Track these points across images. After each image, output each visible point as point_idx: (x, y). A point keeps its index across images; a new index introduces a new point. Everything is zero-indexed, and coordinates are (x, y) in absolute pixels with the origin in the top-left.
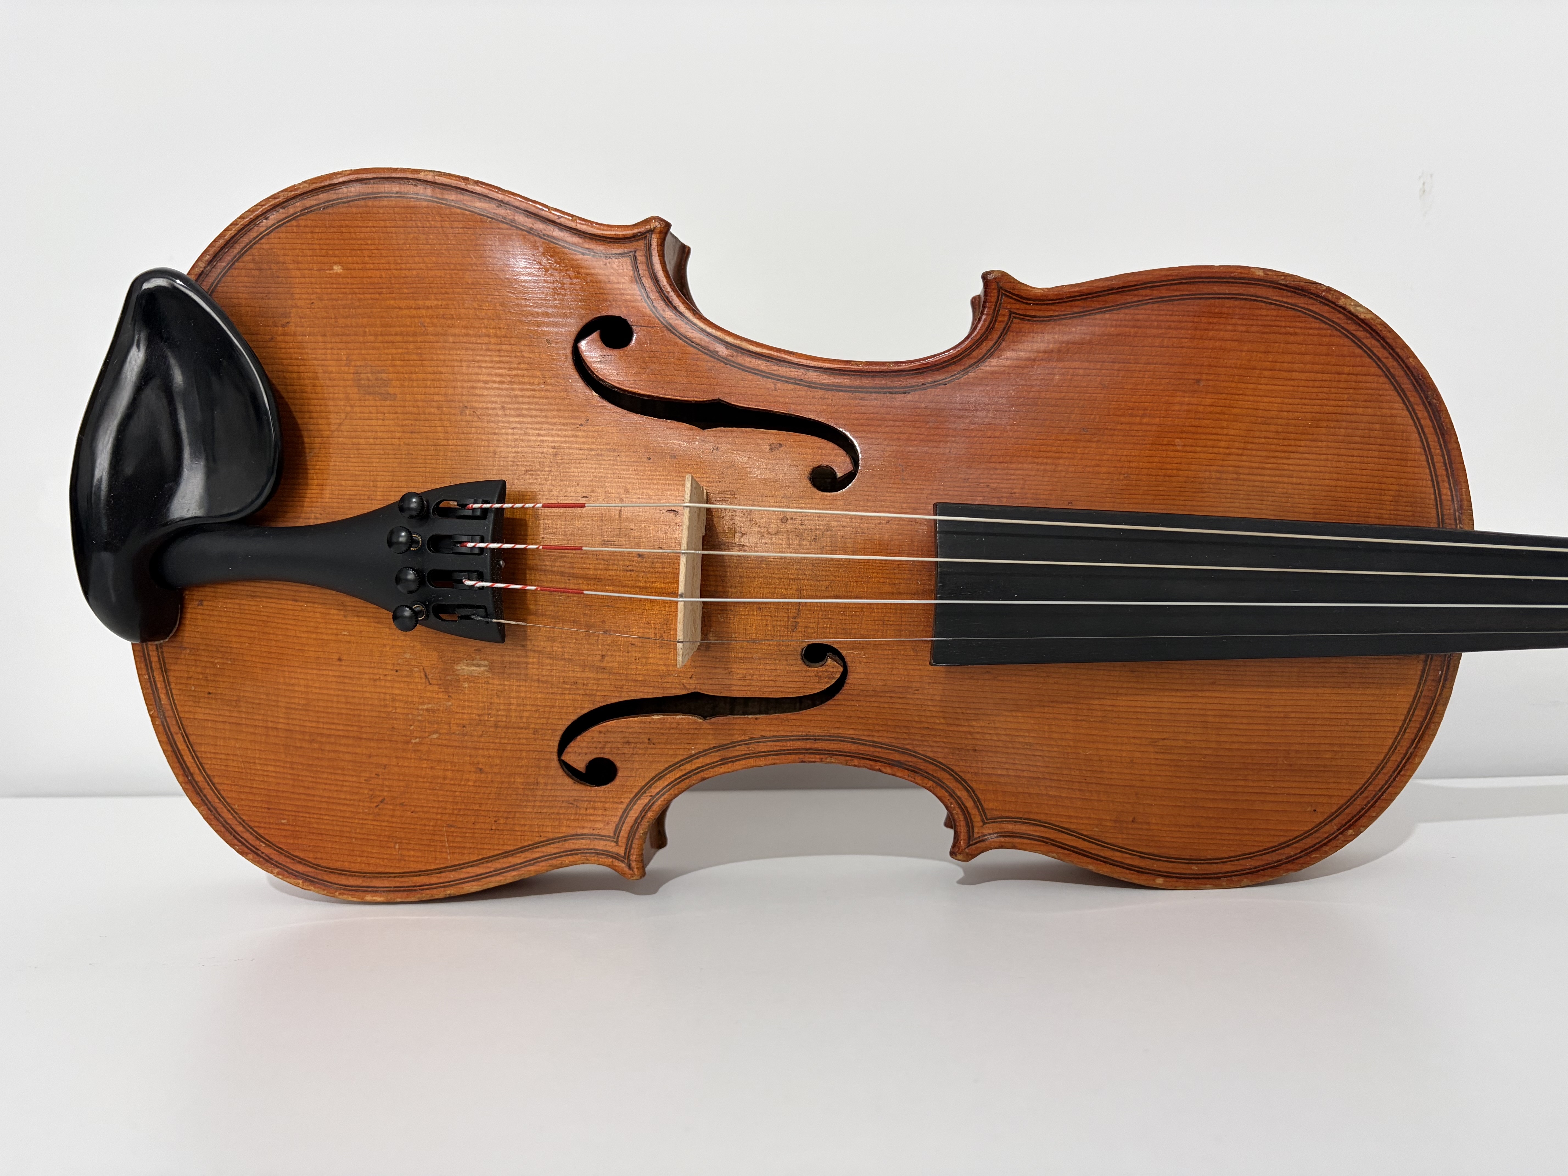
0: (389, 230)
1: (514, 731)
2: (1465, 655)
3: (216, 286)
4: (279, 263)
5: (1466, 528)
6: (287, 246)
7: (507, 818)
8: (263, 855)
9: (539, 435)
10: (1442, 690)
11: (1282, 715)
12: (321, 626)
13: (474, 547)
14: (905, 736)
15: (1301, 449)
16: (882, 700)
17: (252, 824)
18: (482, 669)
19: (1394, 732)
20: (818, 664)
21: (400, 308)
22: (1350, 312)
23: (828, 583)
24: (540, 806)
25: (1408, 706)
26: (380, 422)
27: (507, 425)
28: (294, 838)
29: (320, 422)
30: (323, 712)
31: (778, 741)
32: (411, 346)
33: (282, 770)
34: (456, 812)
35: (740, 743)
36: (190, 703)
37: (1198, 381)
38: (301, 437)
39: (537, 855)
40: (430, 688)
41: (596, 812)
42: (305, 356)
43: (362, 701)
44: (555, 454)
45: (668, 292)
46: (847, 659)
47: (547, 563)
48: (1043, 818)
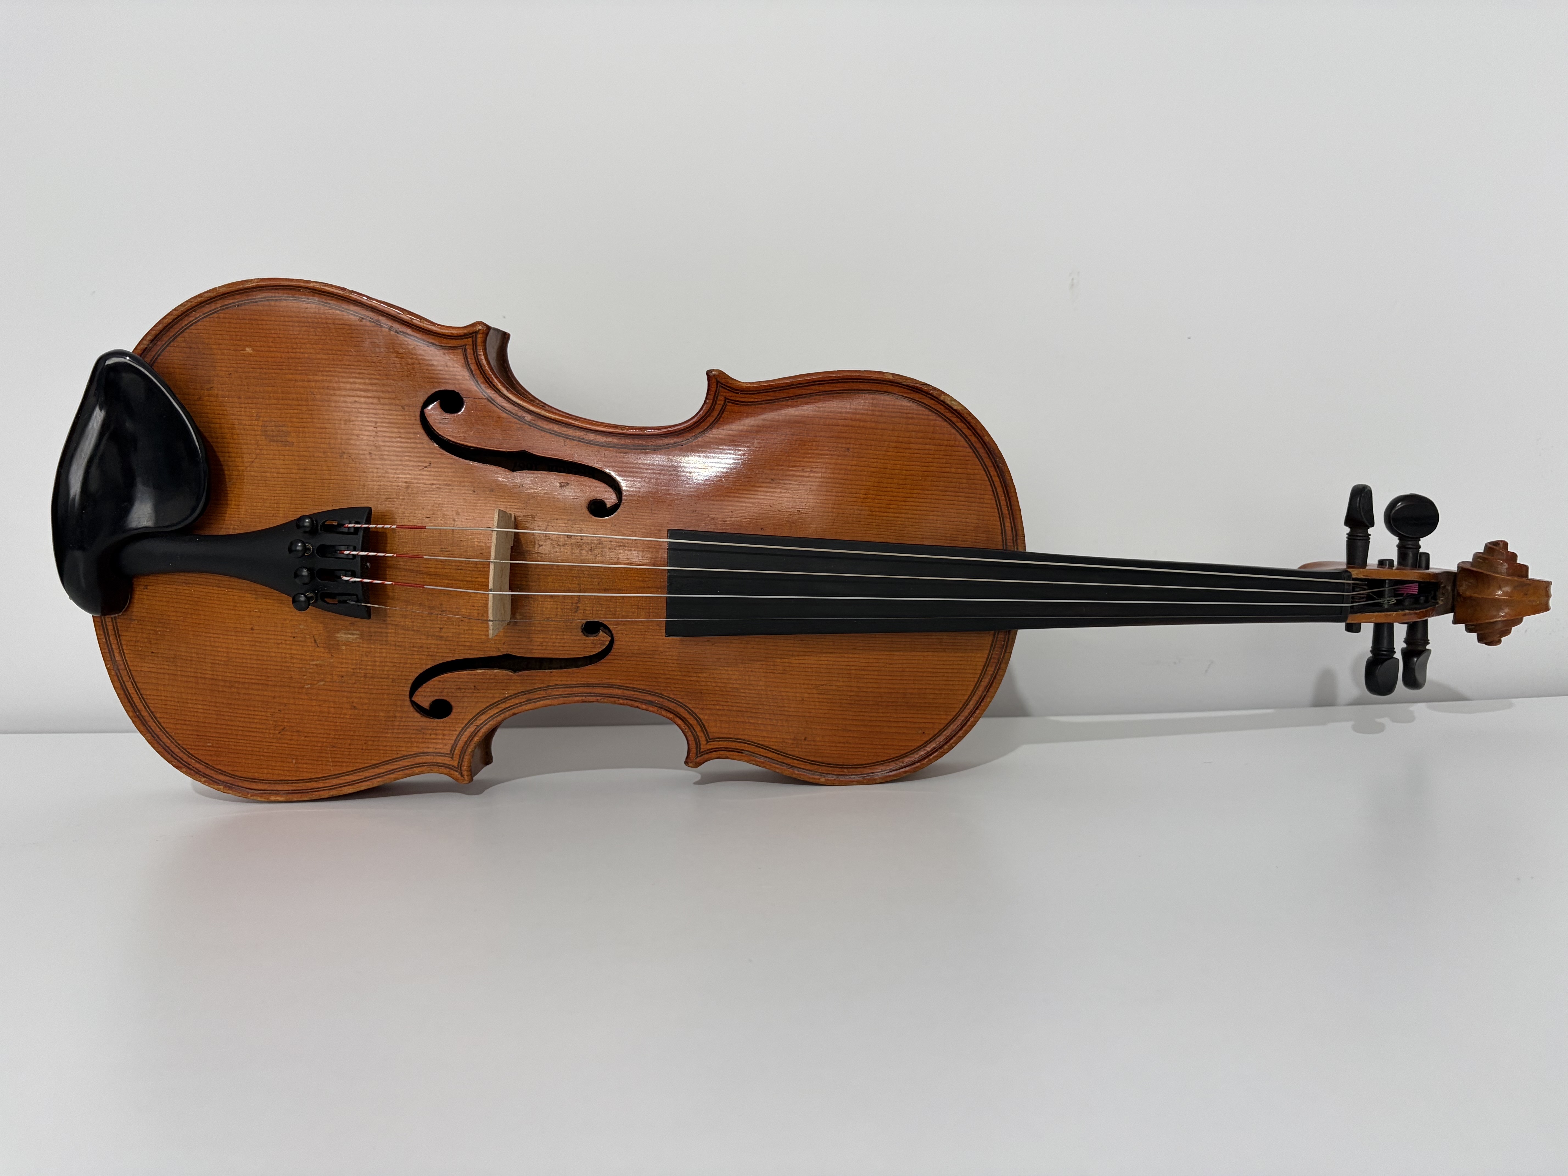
0: (287, 323)
1: (378, 680)
2: (1019, 631)
3: (156, 359)
4: (204, 343)
5: (1021, 550)
6: (211, 332)
7: (374, 741)
8: (194, 769)
9: (396, 473)
10: (1004, 654)
11: (901, 670)
12: (238, 605)
13: (349, 554)
14: (655, 684)
15: (915, 495)
16: (638, 659)
17: (185, 746)
18: (355, 636)
19: (974, 681)
20: (594, 635)
21: (296, 381)
22: (947, 405)
23: (600, 580)
24: (397, 733)
25: (983, 664)
26: (282, 462)
27: (373, 466)
28: (217, 756)
29: (237, 460)
30: (240, 666)
31: (567, 687)
32: (304, 408)
33: (208, 708)
34: (337, 737)
35: (540, 689)
36: (138, 660)
37: (848, 449)
38: (223, 470)
39: (395, 767)
40: (318, 649)
41: (437, 737)
42: (225, 412)
43: (269, 659)
44: (407, 487)
45: (490, 374)
46: (613, 632)
47: (401, 563)
48: (746, 737)
